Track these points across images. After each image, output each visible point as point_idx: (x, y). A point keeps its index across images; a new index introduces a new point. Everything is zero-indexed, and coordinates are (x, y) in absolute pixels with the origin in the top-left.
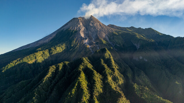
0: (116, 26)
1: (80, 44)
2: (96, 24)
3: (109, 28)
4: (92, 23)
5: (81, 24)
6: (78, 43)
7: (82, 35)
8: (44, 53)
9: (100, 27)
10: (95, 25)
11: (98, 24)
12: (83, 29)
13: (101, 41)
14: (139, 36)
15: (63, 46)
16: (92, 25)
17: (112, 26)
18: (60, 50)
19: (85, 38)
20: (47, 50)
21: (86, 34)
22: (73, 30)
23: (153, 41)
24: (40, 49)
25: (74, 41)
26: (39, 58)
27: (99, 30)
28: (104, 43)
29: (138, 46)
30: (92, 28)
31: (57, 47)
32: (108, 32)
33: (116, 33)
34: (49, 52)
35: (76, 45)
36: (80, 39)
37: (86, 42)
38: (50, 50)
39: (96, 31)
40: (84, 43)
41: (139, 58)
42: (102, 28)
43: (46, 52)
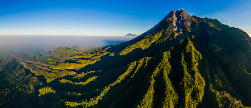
0: (197, 17)
1: (171, 32)
2: (184, 15)
3: (192, 18)
4: (182, 14)
5: (175, 15)
7: (174, 24)
9: (186, 17)
10: (184, 16)
11: (186, 15)
12: (176, 19)
13: (186, 28)
14: (211, 25)
15: (160, 34)
16: (182, 16)
17: (194, 17)
18: (157, 37)
19: (175, 26)
20: (149, 38)
21: (177, 23)
22: (169, 21)
23: (220, 29)
24: (147, 37)
25: (168, 29)
26: (142, 45)
27: (186, 19)
28: (188, 30)
29: (210, 33)
30: (182, 18)
31: (156, 35)
32: (192, 21)
33: (197, 22)
34: (150, 39)
35: (168, 33)
36: (172, 27)
37: (175, 30)
38: (150, 38)
39: (183, 21)
40: (174, 31)
41: (213, 46)
42: (188, 18)
43: (148, 40)
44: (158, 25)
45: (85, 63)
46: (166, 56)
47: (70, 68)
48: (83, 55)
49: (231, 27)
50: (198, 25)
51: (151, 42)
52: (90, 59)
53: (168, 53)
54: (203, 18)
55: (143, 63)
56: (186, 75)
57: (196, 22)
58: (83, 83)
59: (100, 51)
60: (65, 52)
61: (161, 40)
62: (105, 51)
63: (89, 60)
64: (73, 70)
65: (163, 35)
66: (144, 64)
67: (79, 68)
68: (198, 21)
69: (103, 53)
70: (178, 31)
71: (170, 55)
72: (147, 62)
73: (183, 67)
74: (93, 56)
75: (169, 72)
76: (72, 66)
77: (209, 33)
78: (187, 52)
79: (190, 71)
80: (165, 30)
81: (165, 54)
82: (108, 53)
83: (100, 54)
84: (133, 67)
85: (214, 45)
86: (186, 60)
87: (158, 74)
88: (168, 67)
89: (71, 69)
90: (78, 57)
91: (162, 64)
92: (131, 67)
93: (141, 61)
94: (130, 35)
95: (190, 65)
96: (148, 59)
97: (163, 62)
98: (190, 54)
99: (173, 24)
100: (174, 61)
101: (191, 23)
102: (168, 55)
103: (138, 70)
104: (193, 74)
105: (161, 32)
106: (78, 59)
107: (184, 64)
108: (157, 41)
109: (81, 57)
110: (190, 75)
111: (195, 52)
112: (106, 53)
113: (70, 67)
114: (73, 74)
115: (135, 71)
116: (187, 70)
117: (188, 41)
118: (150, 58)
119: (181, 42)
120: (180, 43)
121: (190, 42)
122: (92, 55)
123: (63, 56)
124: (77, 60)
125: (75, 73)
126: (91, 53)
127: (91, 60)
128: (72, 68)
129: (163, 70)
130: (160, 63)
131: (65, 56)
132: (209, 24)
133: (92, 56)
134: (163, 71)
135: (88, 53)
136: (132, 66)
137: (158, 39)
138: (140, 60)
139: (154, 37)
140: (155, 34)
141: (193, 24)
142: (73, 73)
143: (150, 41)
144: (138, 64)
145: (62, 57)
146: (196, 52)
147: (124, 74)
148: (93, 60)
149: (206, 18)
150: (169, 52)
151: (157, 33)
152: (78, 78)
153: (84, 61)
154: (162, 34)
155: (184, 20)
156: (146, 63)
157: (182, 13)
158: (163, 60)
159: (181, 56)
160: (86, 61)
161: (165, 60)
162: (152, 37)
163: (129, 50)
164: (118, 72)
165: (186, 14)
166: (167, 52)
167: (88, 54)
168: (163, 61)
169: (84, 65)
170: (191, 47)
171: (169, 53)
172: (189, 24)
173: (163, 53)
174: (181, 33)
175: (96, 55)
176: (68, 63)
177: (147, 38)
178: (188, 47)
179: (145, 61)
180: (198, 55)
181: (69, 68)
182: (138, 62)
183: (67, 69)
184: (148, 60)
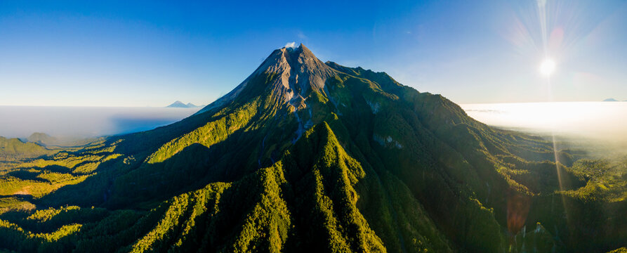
0: (338, 66)
1: (279, 102)
2: (308, 59)
3: (328, 67)
4: (302, 58)
5: (285, 60)
6: (276, 101)
7: (286, 83)
8: (216, 126)
9: (313, 66)
10: (306, 61)
11: (312, 59)
12: (288, 69)
13: (315, 95)
14: (374, 86)
15: (251, 109)
16: (301, 62)
17: (332, 65)
18: (244, 117)
19: (288, 88)
20: (224, 119)
21: (291, 81)
22: (272, 74)
23: (398, 98)
24: (218, 114)
25: (271, 97)
26: (206, 138)
27: (312, 71)
28: (321, 99)
29: (376, 108)
30: (302, 68)
31: (242, 111)
32: (327, 76)
33: (340, 79)
34: (227, 122)
35: (273, 106)
36: (280, 91)
37: (290, 99)
38: (228, 119)
39: (307, 74)
40: (286, 101)
41: (386, 140)
42: (317, 67)
43: (221, 124)
44: (245, 85)
45: (60, 181)
46: (273, 177)
47: (21, 193)
48: (55, 158)
49: (421, 92)
50: (344, 86)
51: (230, 128)
52: (74, 172)
53: (276, 169)
54: (353, 69)
55: (209, 201)
56: (336, 245)
57: (337, 77)
58: (49, 237)
59: (101, 149)
60: (12, 149)
61: (255, 126)
62: (111, 151)
63: (68, 175)
64: (28, 198)
65: (260, 111)
66: (210, 204)
67: (44, 193)
68: (342, 77)
69: (107, 154)
70: (296, 102)
71: (282, 176)
72: (218, 196)
73: (323, 216)
74: (81, 161)
75: (285, 236)
76: (27, 188)
77: (372, 107)
78: (329, 164)
79: (344, 226)
80: (264, 98)
81: (270, 173)
82: (119, 155)
83: (99, 158)
84: (180, 212)
85: (390, 140)
86: (327, 191)
87: (254, 247)
88: (281, 217)
89: (25, 194)
90: (42, 164)
91: (264, 208)
92: (175, 213)
93: (203, 196)
94: (178, 104)
95: (341, 209)
96: (222, 187)
97: (266, 202)
98: (336, 170)
99: (283, 83)
100: (298, 194)
101: (325, 80)
102: (279, 176)
103: (193, 225)
104: (355, 238)
105: (255, 102)
106: (42, 170)
107: (325, 205)
108: (246, 127)
109: (51, 163)
110: (347, 242)
111: (346, 162)
112: (115, 156)
113: (22, 190)
114: (27, 209)
115: (186, 225)
116: (338, 224)
117: (326, 131)
118: (228, 185)
119: (308, 133)
120: (307, 137)
121: (332, 137)
122: (79, 160)
123: (8, 159)
124: (40, 173)
125: (33, 206)
126: (77, 154)
127: (75, 175)
128: (25, 192)
129: (266, 230)
130: (258, 207)
131: (13, 160)
132: (367, 85)
133: (78, 162)
134: (268, 235)
135: (70, 153)
136: (177, 209)
137: (246, 122)
138: (200, 191)
139: (237, 115)
140: (238, 107)
141: (331, 83)
142: (28, 206)
143: (228, 126)
144: (195, 203)
145: (4, 162)
146: (350, 161)
147: (152, 233)
148: (80, 174)
149: (359, 68)
150: (279, 165)
151: (245, 106)
152: (37, 220)
153: (56, 176)
154: (258, 108)
155: (309, 71)
156: (217, 202)
157: (301, 55)
158: (266, 194)
159: (314, 177)
160: (61, 175)
161: (271, 193)
162: (232, 116)
163: (172, 152)
164: (139, 222)
165: (312, 57)
166: (275, 166)
167: (68, 157)
168: (267, 200)
169: (56, 187)
170: (336, 149)
171: (280, 169)
172: (322, 84)
173: (263, 171)
174: (305, 106)
175: (88, 159)
176: (17, 180)
177: (219, 118)
178: (329, 149)
179: (213, 195)
180: (355, 170)
181: (19, 193)
182: (196, 198)
183: (15, 195)
184: (221, 190)
